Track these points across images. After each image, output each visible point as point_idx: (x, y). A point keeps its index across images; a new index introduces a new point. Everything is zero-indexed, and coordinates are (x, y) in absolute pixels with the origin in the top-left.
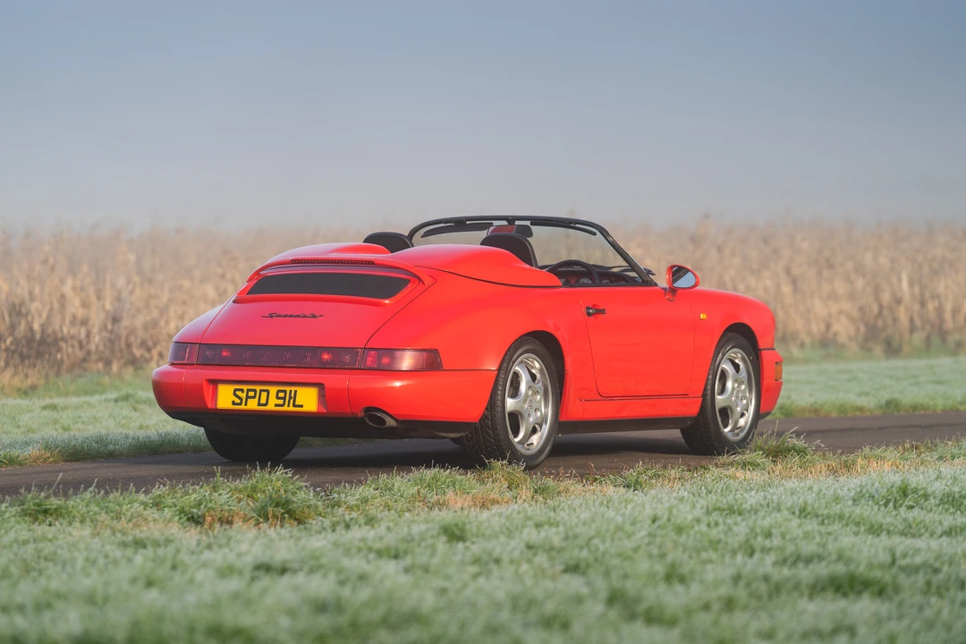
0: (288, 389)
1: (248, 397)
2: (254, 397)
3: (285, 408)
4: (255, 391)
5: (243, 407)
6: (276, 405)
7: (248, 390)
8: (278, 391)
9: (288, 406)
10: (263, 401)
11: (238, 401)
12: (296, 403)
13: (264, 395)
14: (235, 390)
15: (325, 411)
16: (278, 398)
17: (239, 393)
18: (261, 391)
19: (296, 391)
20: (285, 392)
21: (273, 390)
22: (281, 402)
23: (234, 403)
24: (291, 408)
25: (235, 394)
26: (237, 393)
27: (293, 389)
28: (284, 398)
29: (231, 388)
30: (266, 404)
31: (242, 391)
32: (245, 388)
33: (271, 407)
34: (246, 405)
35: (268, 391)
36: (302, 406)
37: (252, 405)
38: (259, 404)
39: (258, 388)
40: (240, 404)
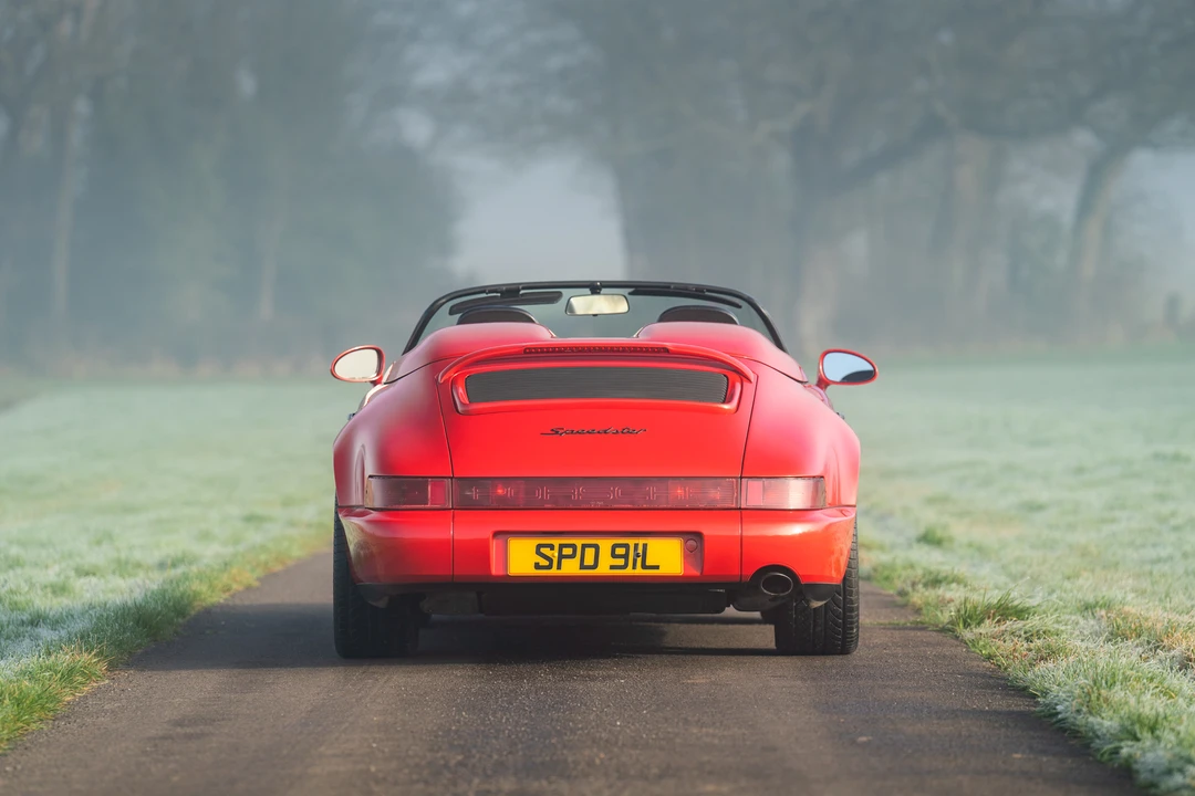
0: (631, 542)
1: (561, 557)
2: (572, 556)
3: (629, 571)
4: (574, 547)
5: (554, 571)
6: (612, 567)
7: (562, 546)
8: (614, 547)
9: (634, 567)
10: (589, 561)
11: (544, 562)
12: (649, 562)
13: (590, 553)
14: (539, 546)
15: (696, 572)
16: (614, 555)
17: (545, 551)
18: (584, 546)
19: (645, 546)
20: (626, 546)
21: (605, 545)
22: (621, 562)
23: (537, 566)
24: (639, 571)
25: (538, 552)
26: (543, 550)
27: (641, 541)
28: (626, 556)
29: (532, 543)
30: (595, 566)
31: (551, 547)
32: (556, 542)
33: (604, 569)
34: (559, 567)
35: (597, 547)
36: (657, 567)
37: (570, 568)
38: (582, 566)
39: (579, 542)
40: (550, 567)
